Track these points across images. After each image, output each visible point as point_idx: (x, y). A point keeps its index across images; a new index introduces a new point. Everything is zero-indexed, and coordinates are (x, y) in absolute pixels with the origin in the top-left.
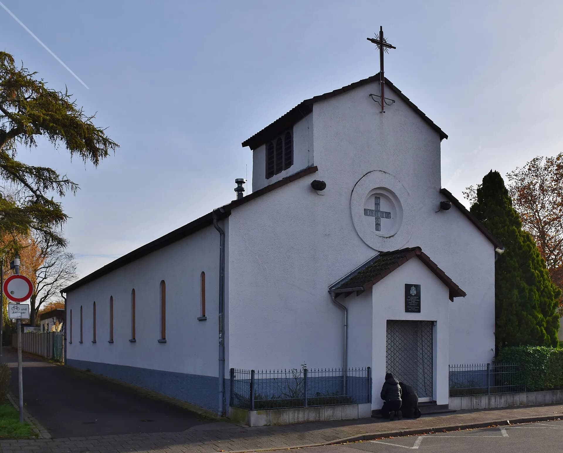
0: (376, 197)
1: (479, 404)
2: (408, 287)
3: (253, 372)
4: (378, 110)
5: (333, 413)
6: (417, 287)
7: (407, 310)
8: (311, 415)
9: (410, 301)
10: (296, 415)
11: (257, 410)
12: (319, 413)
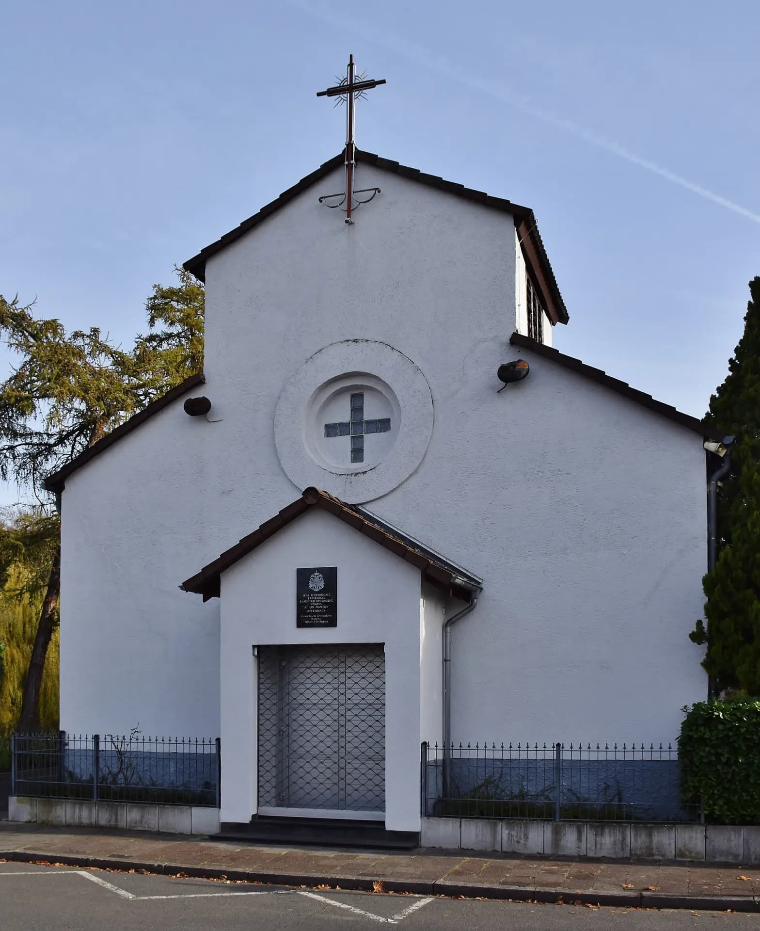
1: (518, 842)
2: (304, 575)
5: (142, 817)
6: (330, 575)
7: (301, 623)
8: (103, 817)
9: (309, 604)
10: (77, 811)
12: (116, 815)
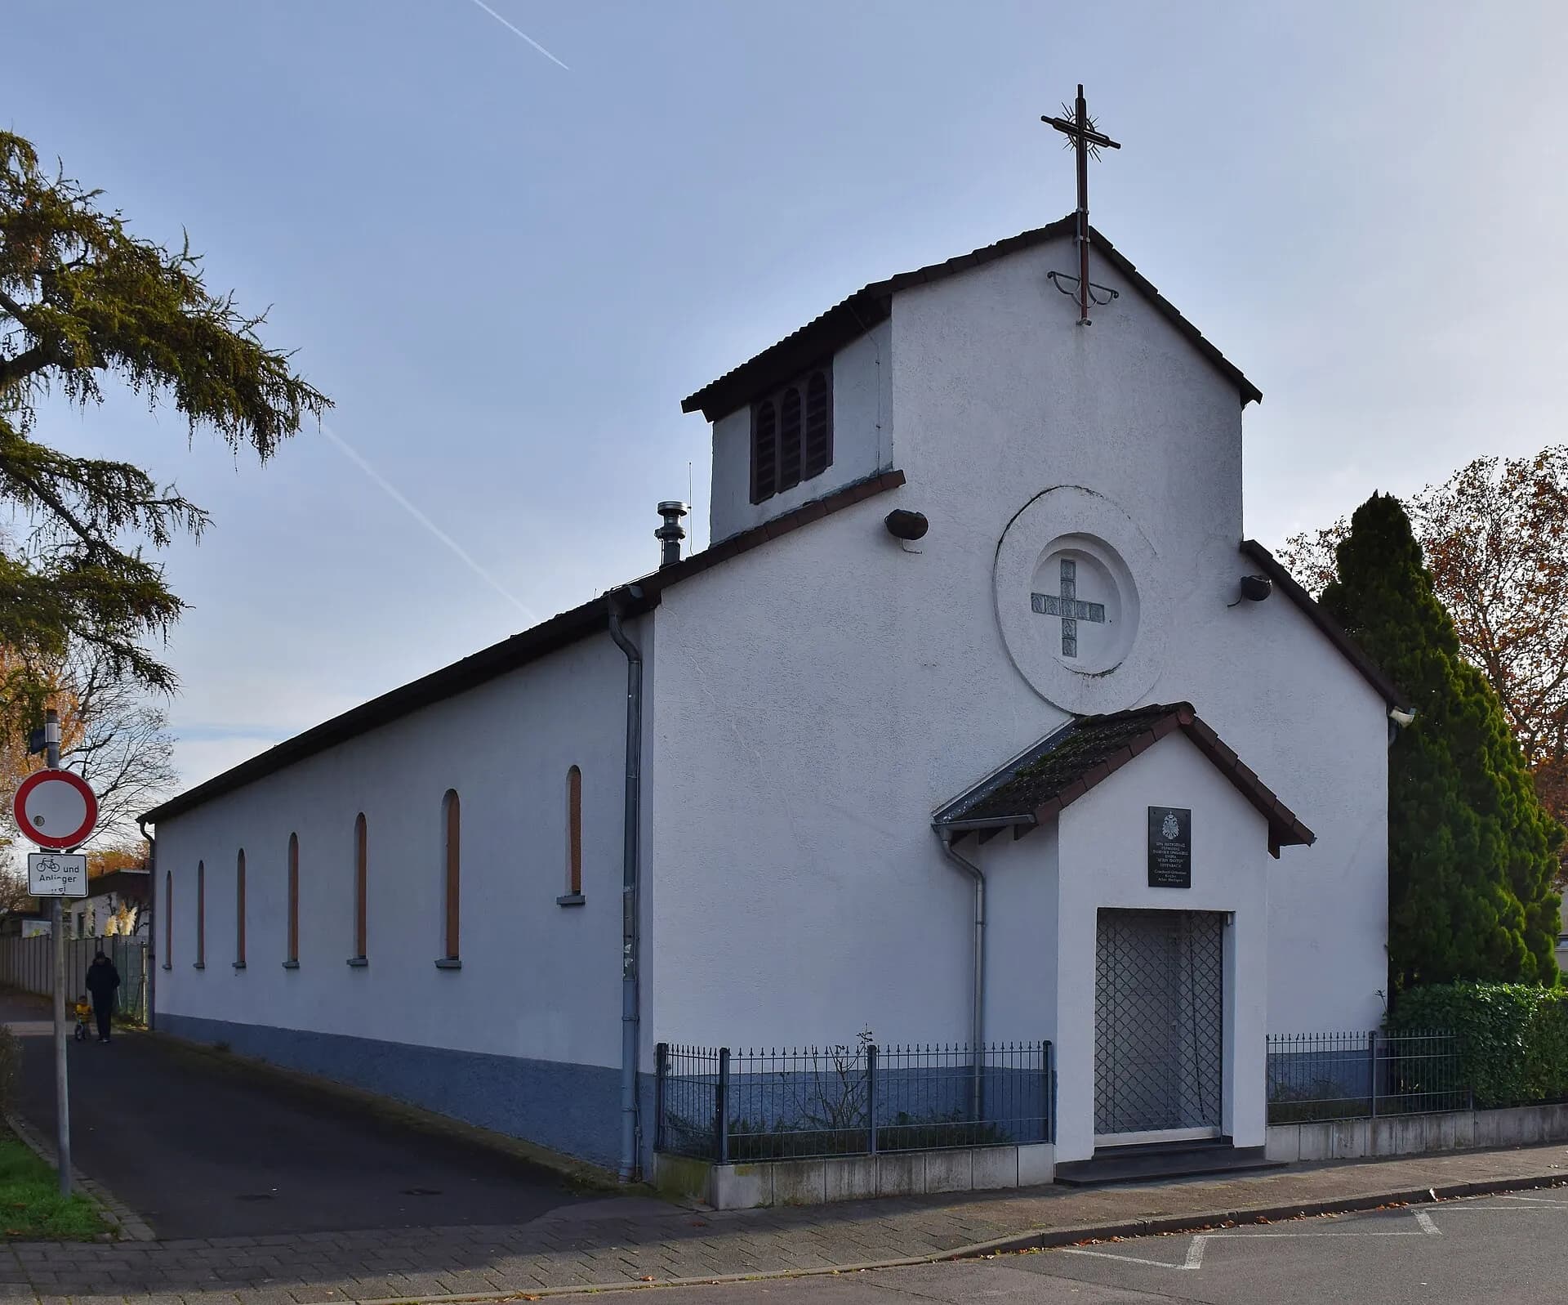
0: (1063, 561)
1: (1346, 1146)
2: (1156, 816)
3: (725, 1053)
4: (1071, 316)
5: (949, 1170)
6: (1184, 818)
7: (1155, 881)
8: (886, 1177)
9: (1162, 856)
10: (846, 1175)
11: (736, 1163)
12: (910, 1171)
